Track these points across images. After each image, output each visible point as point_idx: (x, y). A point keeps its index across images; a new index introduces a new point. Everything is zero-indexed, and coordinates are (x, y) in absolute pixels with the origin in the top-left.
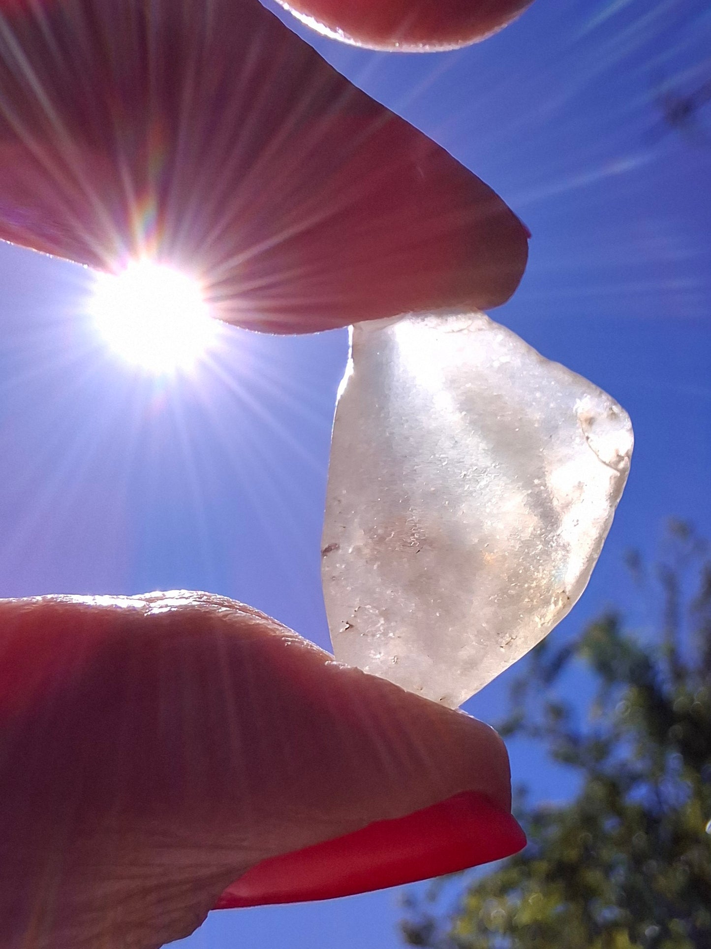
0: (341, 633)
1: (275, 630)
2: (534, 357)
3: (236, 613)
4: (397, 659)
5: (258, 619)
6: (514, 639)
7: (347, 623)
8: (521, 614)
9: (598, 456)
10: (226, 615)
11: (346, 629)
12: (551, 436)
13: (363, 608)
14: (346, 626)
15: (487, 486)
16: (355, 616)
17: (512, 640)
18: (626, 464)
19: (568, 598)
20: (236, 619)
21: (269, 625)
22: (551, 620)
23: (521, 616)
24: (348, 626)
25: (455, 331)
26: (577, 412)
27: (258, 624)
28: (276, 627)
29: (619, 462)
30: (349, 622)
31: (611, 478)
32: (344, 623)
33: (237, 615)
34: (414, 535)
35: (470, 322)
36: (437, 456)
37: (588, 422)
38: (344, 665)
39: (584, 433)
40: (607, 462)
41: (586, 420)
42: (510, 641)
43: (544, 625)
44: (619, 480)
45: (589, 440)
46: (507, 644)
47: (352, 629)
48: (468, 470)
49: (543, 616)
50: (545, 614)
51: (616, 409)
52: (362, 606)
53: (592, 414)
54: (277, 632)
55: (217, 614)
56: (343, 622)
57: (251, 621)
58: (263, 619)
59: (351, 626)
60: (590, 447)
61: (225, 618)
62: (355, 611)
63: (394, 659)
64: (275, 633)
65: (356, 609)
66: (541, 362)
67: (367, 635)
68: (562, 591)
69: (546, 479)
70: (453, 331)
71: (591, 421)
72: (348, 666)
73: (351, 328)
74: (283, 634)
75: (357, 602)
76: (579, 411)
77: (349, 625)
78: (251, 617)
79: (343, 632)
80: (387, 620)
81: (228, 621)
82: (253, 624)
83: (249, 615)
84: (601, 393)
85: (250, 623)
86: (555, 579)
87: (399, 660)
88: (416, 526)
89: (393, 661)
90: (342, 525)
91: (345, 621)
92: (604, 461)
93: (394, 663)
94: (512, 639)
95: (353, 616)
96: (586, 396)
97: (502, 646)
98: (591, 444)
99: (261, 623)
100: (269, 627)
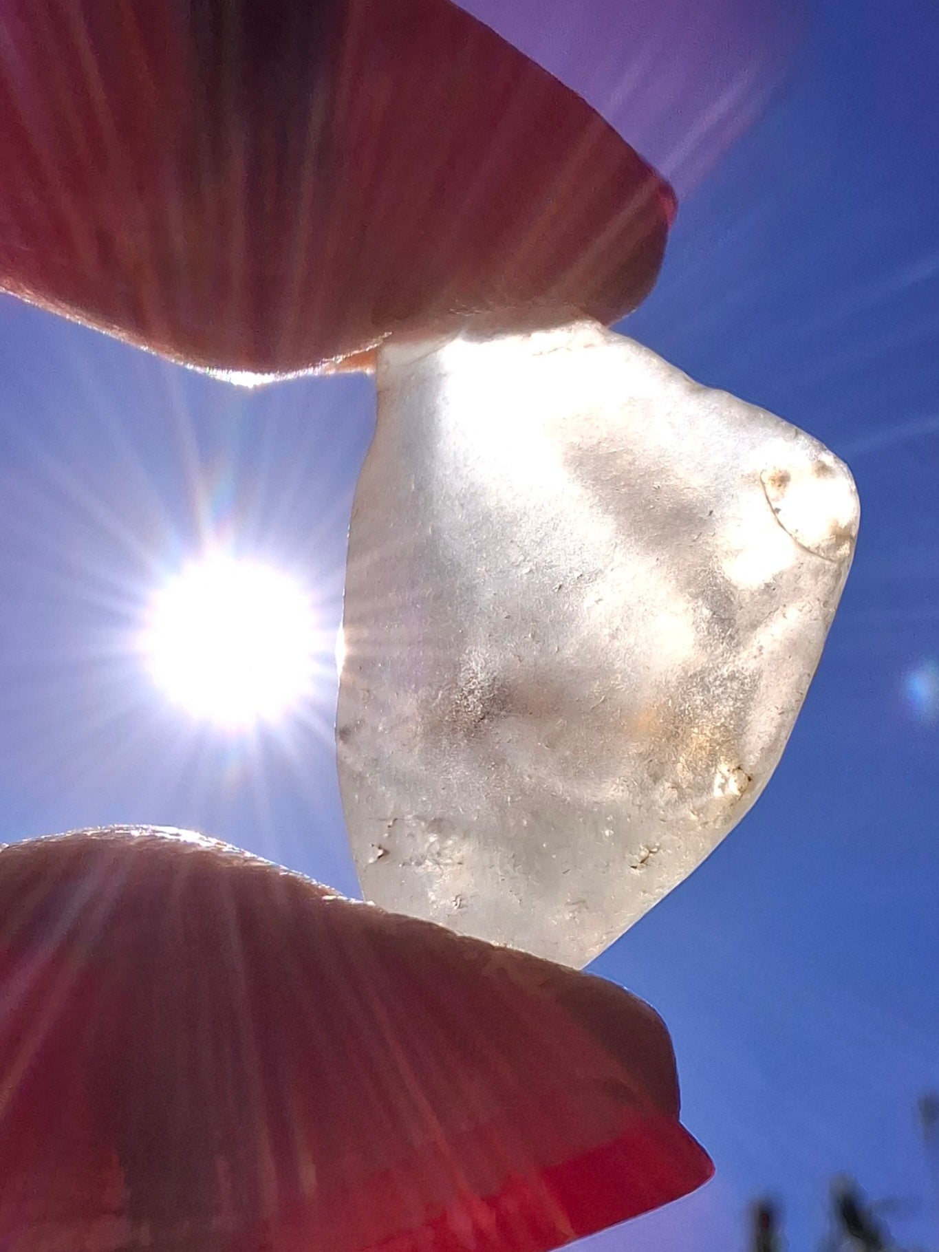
0: (372, 864)
2: (680, 382)
4: (461, 900)
6: (656, 853)
7: (380, 848)
9: (793, 538)
11: (379, 857)
13: (399, 821)
14: (377, 853)
16: (389, 836)
17: (651, 855)
18: (847, 550)
19: (749, 779)
24: (380, 852)
25: (544, 352)
29: (834, 547)
30: (383, 846)
32: (374, 848)
34: (473, 692)
36: (513, 559)
37: (775, 483)
39: (769, 503)
40: (813, 547)
41: (772, 480)
42: (648, 857)
43: (707, 827)
45: (779, 514)
46: (642, 862)
47: (388, 856)
48: (565, 579)
52: (398, 818)
53: (782, 470)
56: (372, 847)
59: (386, 852)
60: (780, 524)
62: (389, 826)
63: (456, 901)
65: (391, 823)
66: (692, 391)
67: (409, 864)
70: (541, 353)
71: (781, 481)
75: (392, 813)
77: (383, 850)
79: (375, 862)
80: (440, 835)
84: (797, 433)
87: (464, 902)
89: (454, 903)
91: (376, 845)
92: (806, 545)
93: (456, 908)
94: (651, 852)
95: (386, 834)
97: (634, 865)
98: (782, 520)
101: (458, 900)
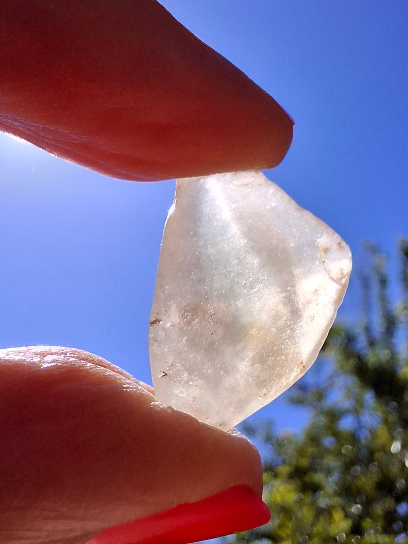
0: (159, 378)
1: (121, 379)
2: (293, 205)
3: (97, 368)
5: (110, 372)
6: (269, 392)
7: (164, 372)
8: (274, 378)
9: (329, 274)
10: (91, 369)
11: (163, 376)
12: (300, 260)
13: (174, 365)
14: (162, 374)
15: (258, 291)
16: (169, 369)
17: (268, 393)
18: (347, 280)
19: (304, 367)
20: (97, 371)
21: (117, 375)
22: (292, 380)
23: (275, 379)
24: (164, 374)
26: (318, 244)
27: (111, 375)
28: (121, 377)
29: (341, 279)
31: (337, 289)
32: (161, 372)
33: (98, 368)
34: (210, 322)
35: (253, 179)
36: (228, 270)
37: (325, 251)
38: (163, 405)
39: (321, 259)
40: (335, 278)
41: (323, 250)
42: (266, 393)
43: (288, 384)
44: (341, 292)
45: (325, 263)
46: (264, 395)
47: (166, 376)
48: (247, 280)
49: (288, 378)
50: (289, 377)
51: (344, 244)
52: (174, 364)
53: (328, 245)
54: (122, 381)
55: (86, 367)
57: (106, 373)
58: (113, 372)
59: (166, 374)
60: (325, 269)
61: (90, 370)
62: (169, 366)
63: (192, 398)
64: (121, 381)
65: (170, 365)
67: (176, 382)
68: (300, 362)
69: (296, 289)
70: (242, 185)
71: (326, 250)
72: (165, 406)
74: (125, 382)
75: (171, 361)
76: (320, 244)
78: (106, 370)
79: (161, 378)
80: (190, 374)
81: (92, 372)
82: (108, 375)
83: (105, 369)
84: (334, 233)
85: (106, 374)
86: (297, 355)
87: (195, 400)
88: (212, 317)
89: (191, 399)
90: (164, 309)
91: (162, 371)
92: (333, 278)
93: (191, 401)
95: (168, 369)
96: (325, 235)
97: (261, 396)
98: (325, 266)
99: (112, 374)
100: (117, 377)
101: (193, 398)
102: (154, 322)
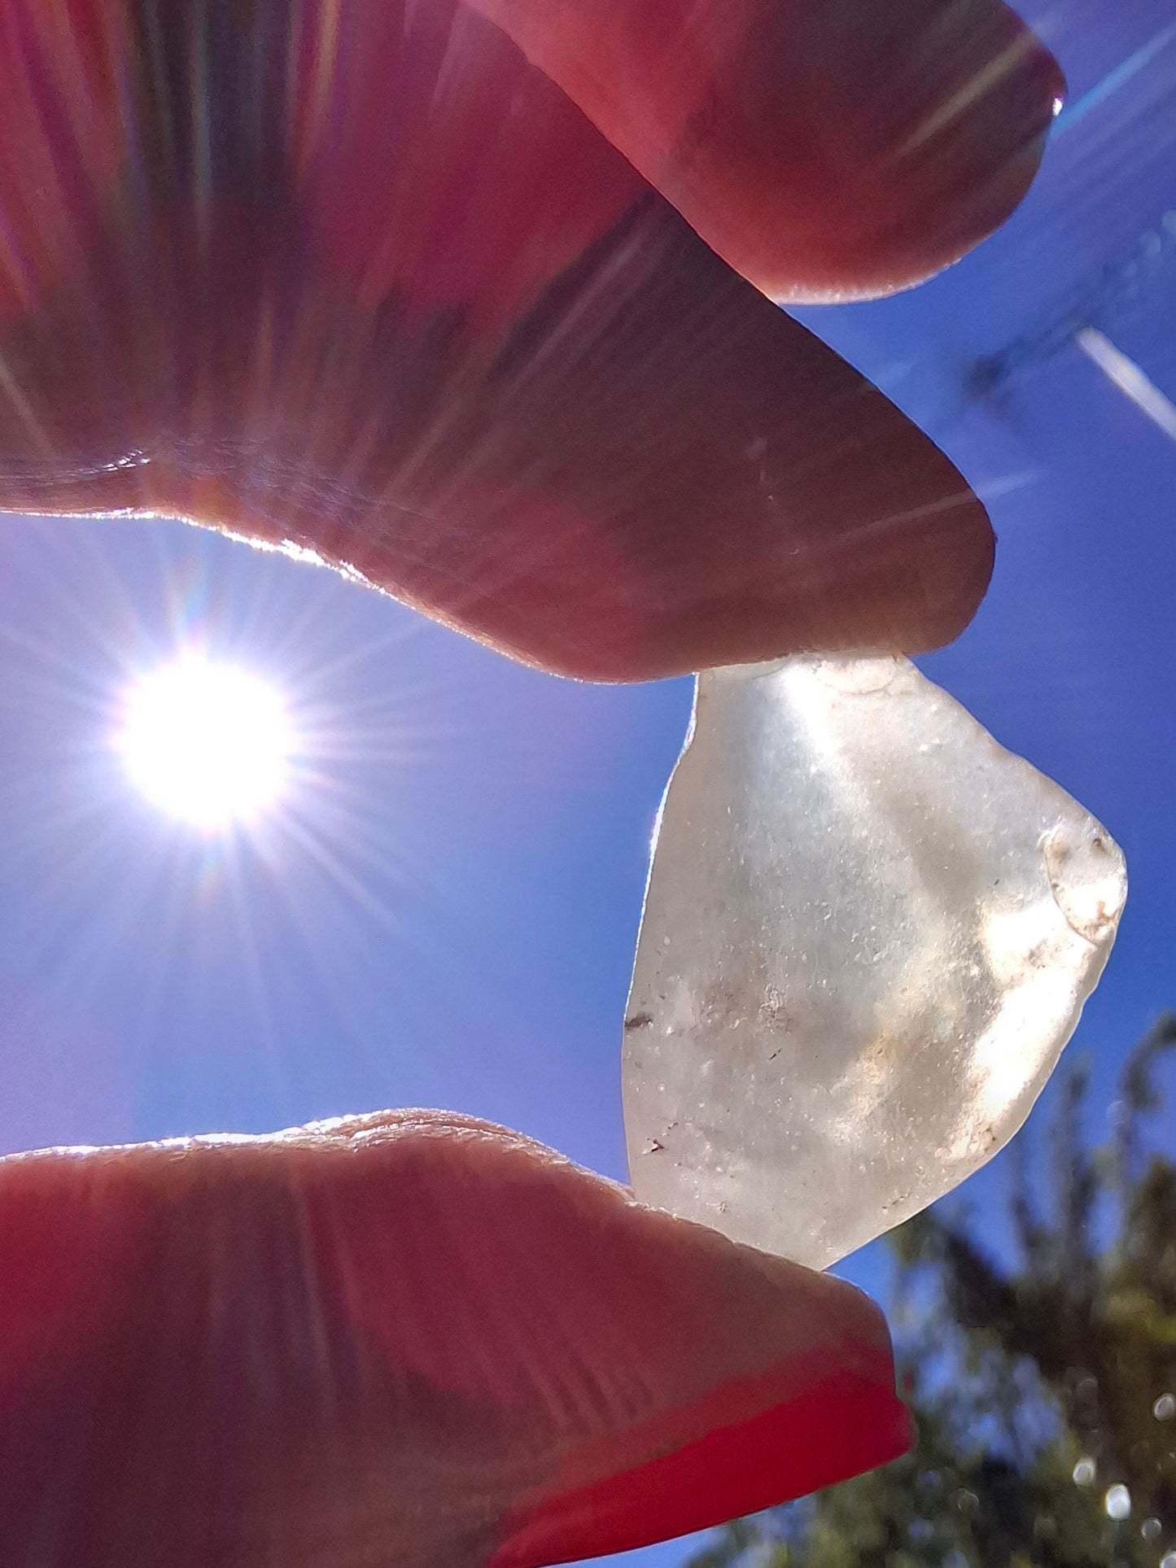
0: (646, 1155)
2: (986, 742)
3: (481, 1137)
4: (726, 1207)
6: (906, 1196)
7: (655, 1142)
9: (1068, 918)
11: (653, 1150)
13: (681, 1126)
14: (653, 1146)
15: (889, 957)
16: (668, 1135)
17: (901, 1198)
18: (1111, 932)
19: (994, 1139)
24: (656, 1146)
25: (864, 692)
26: (1043, 843)
29: (1099, 927)
30: (658, 1142)
31: (1084, 955)
32: (650, 1141)
36: (817, 903)
37: (1059, 857)
39: (1050, 880)
40: (1081, 925)
41: (1056, 854)
44: (1095, 959)
45: (1058, 890)
47: (662, 1152)
48: (862, 930)
51: (1108, 841)
52: (681, 1123)
53: (1068, 844)
56: (648, 1139)
59: (661, 1147)
60: (1058, 903)
62: (669, 1128)
63: (721, 1205)
65: (671, 1125)
66: (996, 754)
67: (683, 1165)
68: (985, 1129)
70: (861, 692)
71: (1064, 856)
73: (696, 674)
75: (674, 1117)
76: (1049, 841)
77: (659, 1145)
79: (649, 1154)
80: (718, 1149)
84: (1086, 815)
87: (729, 1209)
88: (773, 1016)
89: (720, 1208)
90: (660, 993)
91: (653, 1138)
92: (1076, 925)
93: (720, 1212)
95: (665, 1134)
96: (1061, 819)
97: (886, 1205)
98: (1059, 896)
101: (724, 1205)
102: (634, 1023)
